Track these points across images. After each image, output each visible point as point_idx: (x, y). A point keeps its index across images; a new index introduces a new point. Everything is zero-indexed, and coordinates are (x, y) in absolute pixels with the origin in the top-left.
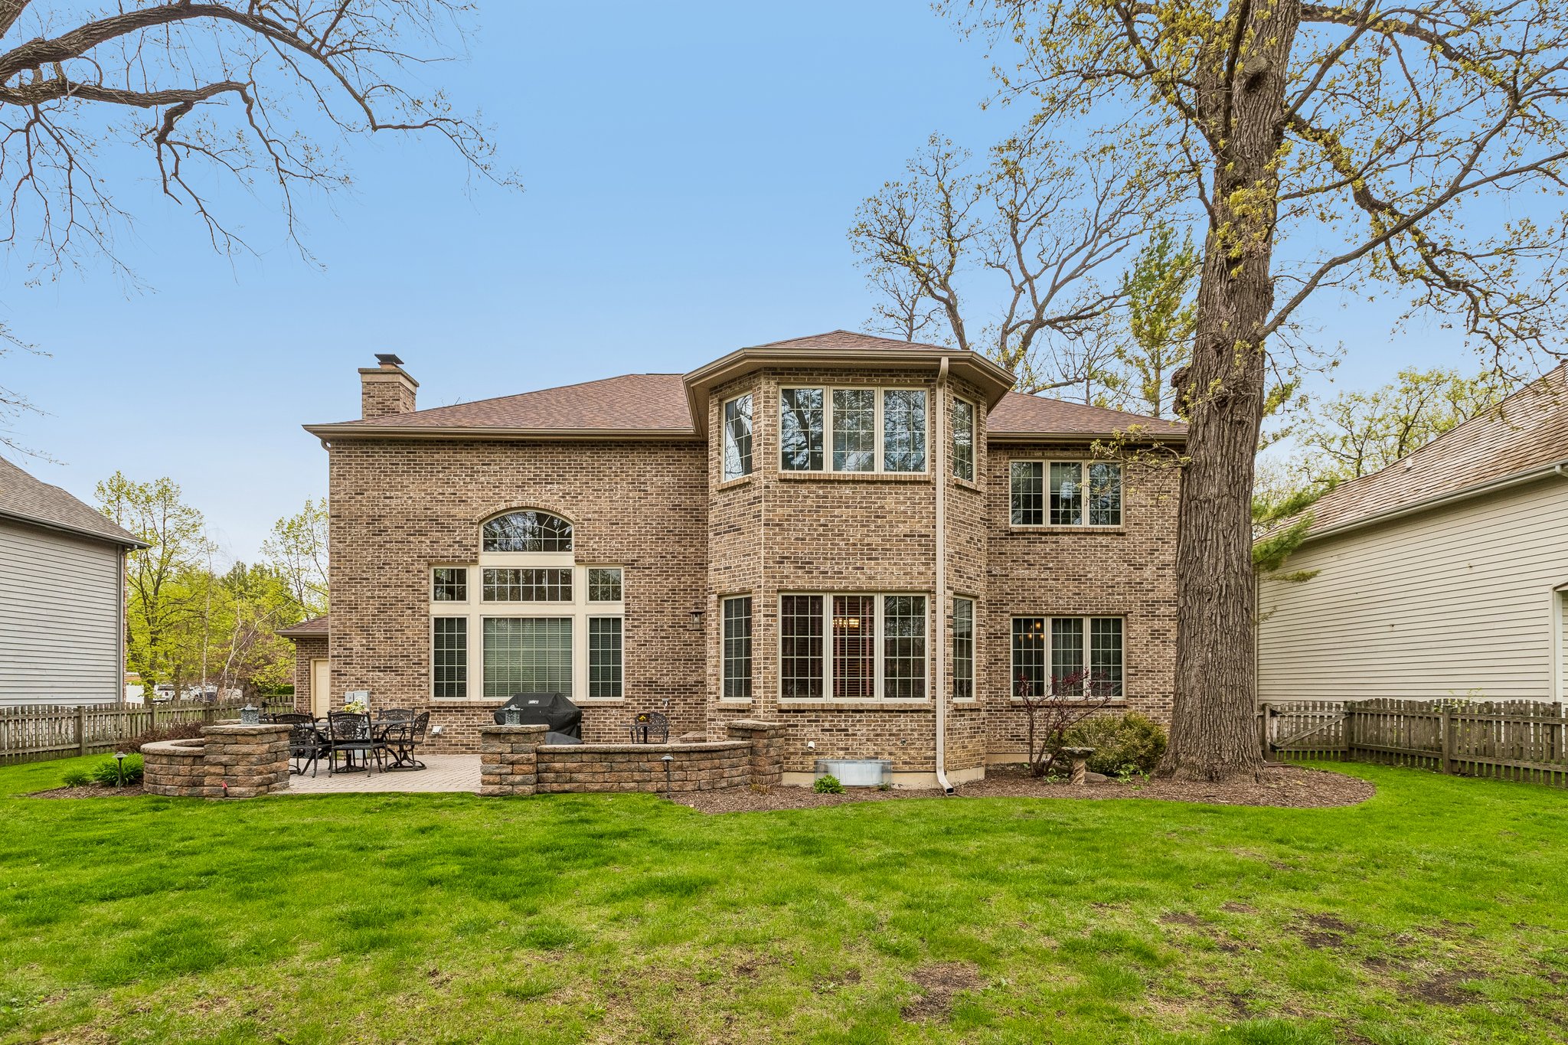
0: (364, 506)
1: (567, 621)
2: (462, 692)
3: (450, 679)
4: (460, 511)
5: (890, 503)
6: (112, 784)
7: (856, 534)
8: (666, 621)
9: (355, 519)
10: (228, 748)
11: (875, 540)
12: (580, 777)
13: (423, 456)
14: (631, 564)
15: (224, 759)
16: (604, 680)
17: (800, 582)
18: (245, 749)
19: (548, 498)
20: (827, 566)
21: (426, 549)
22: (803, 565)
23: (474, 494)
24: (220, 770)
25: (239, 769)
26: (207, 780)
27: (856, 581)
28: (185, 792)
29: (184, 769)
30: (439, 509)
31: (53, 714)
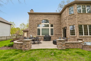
0: (32, 19)
1: (49, 29)
2: (40, 35)
3: (39, 34)
4: (40, 20)
5: (88, 16)
6: (10, 47)
7: (85, 19)
8: (57, 29)
9: (31, 20)
10: (26, 43)
11: (87, 19)
12: (70, 46)
13: (37, 15)
14: (54, 24)
15: (25, 44)
16: (52, 34)
17: (80, 24)
18: (28, 43)
19: (47, 19)
20: (83, 22)
21: (37, 23)
22: (81, 22)
23: (41, 18)
24: (25, 46)
25: (27, 46)
26: (23, 47)
27: (86, 23)
28: (19, 49)
29: (19, 46)
30: (38, 19)
31: (5, 37)
